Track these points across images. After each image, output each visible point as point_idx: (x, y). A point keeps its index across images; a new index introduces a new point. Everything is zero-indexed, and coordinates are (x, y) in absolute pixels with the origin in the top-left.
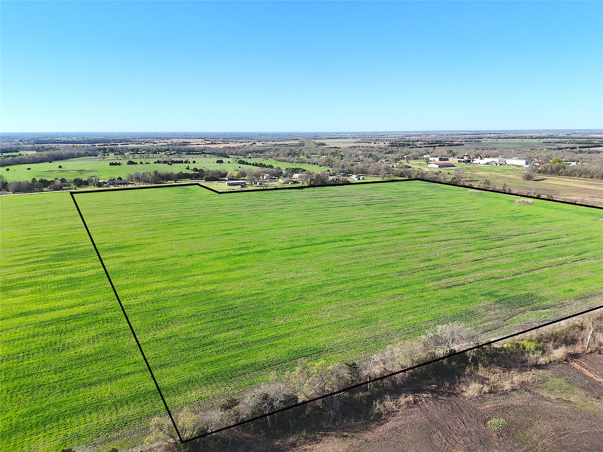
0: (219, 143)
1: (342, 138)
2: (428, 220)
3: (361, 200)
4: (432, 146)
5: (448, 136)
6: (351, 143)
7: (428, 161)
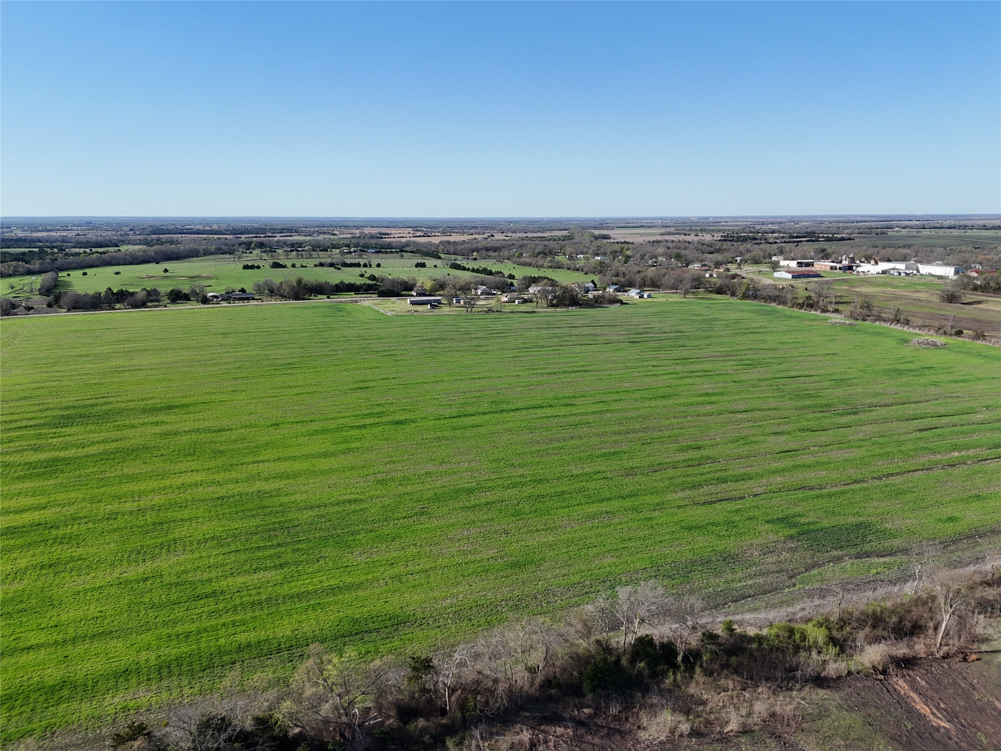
0: (435, 236)
1: (643, 226)
2: (730, 372)
3: (628, 333)
4: (794, 242)
5: (830, 225)
6: (654, 235)
7: (775, 266)
